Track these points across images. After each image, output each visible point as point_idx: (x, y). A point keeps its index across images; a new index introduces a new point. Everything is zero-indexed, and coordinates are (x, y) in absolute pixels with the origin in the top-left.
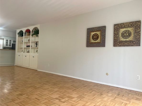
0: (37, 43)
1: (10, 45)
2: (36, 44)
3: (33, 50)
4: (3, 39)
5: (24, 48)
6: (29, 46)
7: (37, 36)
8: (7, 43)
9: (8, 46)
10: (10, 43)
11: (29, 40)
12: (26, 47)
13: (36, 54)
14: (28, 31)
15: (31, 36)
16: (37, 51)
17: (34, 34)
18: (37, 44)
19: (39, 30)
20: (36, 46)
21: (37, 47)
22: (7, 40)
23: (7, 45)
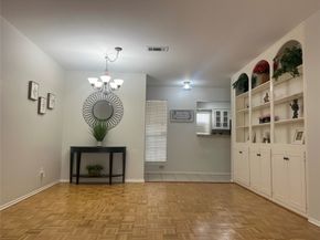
0: (296, 101)
1: (225, 125)
2: (295, 108)
3: (282, 132)
4: (211, 111)
5: (254, 128)
6: (268, 119)
7: (296, 73)
10: (225, 119)
12: (257, 123)
13: (296, 149)
14: (262, 68)
15: (271, 81)
16: (299, 136)
17: (284, 70)
19: (300, 51)
20: (295, 116)
21: (299, 118)
22: (218, 113)
23: (218, 125)
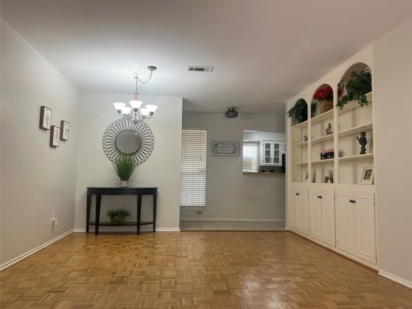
0: (363, 134)
1: (276, 160)
3: (348, 171)
4: (258, 143)
6: (331, 154)
7: (364, 102)
8: (268, 153)
9: (272, 163)
10: (277, 153)
11: (329, 131)
13: (365, 190)
14: (324, 94)
15: (335, 109)
16: (368, 174)
17: (351, 97)
18: (363, 139)
19: (369, 75)
20: (363, 152)
21: (368, 154)
22: (268, 146)
23: (268, 160)
